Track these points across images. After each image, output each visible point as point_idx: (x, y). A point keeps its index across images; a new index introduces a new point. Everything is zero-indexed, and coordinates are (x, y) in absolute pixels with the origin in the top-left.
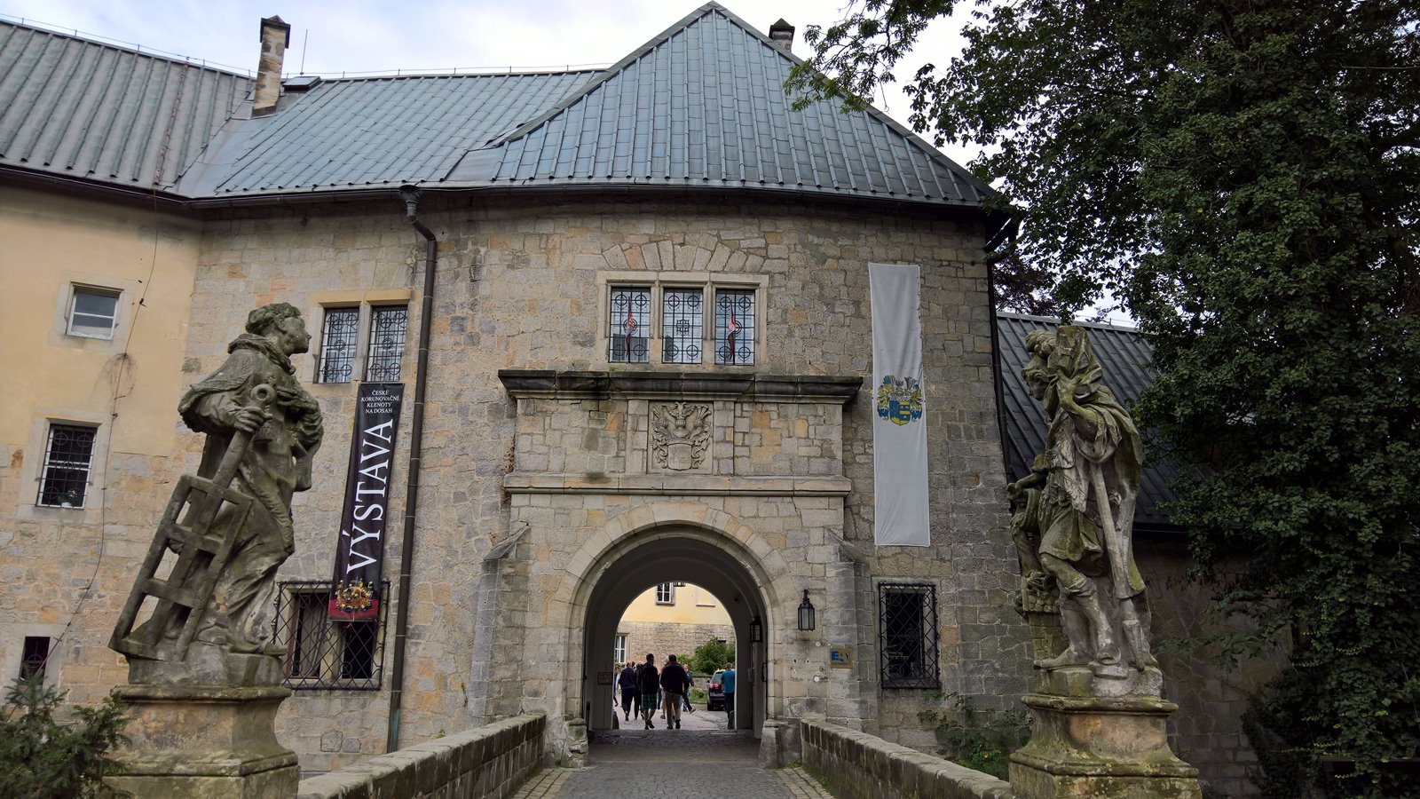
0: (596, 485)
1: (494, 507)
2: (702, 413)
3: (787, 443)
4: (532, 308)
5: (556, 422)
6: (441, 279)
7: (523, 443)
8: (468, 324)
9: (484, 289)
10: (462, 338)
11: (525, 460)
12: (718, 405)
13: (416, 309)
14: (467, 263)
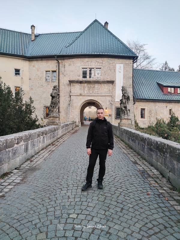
0: (81, 95)
1: (69, 97)
2: (94, 86)
3: (104, 89)
4: (72, 72)
5: (76, 87)
6: (60, 68)
7: (72, 89)
8: (64, 74)
9: (66, 69)
10: (63, 75)
11: (72, 92)
12: (96, 84)
13: (57, 71)
14: (63, 65)
